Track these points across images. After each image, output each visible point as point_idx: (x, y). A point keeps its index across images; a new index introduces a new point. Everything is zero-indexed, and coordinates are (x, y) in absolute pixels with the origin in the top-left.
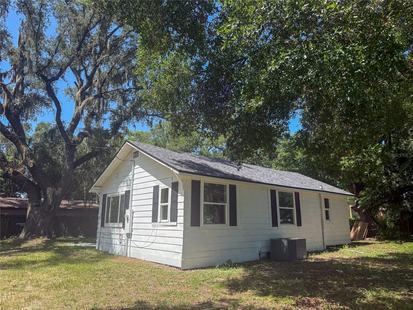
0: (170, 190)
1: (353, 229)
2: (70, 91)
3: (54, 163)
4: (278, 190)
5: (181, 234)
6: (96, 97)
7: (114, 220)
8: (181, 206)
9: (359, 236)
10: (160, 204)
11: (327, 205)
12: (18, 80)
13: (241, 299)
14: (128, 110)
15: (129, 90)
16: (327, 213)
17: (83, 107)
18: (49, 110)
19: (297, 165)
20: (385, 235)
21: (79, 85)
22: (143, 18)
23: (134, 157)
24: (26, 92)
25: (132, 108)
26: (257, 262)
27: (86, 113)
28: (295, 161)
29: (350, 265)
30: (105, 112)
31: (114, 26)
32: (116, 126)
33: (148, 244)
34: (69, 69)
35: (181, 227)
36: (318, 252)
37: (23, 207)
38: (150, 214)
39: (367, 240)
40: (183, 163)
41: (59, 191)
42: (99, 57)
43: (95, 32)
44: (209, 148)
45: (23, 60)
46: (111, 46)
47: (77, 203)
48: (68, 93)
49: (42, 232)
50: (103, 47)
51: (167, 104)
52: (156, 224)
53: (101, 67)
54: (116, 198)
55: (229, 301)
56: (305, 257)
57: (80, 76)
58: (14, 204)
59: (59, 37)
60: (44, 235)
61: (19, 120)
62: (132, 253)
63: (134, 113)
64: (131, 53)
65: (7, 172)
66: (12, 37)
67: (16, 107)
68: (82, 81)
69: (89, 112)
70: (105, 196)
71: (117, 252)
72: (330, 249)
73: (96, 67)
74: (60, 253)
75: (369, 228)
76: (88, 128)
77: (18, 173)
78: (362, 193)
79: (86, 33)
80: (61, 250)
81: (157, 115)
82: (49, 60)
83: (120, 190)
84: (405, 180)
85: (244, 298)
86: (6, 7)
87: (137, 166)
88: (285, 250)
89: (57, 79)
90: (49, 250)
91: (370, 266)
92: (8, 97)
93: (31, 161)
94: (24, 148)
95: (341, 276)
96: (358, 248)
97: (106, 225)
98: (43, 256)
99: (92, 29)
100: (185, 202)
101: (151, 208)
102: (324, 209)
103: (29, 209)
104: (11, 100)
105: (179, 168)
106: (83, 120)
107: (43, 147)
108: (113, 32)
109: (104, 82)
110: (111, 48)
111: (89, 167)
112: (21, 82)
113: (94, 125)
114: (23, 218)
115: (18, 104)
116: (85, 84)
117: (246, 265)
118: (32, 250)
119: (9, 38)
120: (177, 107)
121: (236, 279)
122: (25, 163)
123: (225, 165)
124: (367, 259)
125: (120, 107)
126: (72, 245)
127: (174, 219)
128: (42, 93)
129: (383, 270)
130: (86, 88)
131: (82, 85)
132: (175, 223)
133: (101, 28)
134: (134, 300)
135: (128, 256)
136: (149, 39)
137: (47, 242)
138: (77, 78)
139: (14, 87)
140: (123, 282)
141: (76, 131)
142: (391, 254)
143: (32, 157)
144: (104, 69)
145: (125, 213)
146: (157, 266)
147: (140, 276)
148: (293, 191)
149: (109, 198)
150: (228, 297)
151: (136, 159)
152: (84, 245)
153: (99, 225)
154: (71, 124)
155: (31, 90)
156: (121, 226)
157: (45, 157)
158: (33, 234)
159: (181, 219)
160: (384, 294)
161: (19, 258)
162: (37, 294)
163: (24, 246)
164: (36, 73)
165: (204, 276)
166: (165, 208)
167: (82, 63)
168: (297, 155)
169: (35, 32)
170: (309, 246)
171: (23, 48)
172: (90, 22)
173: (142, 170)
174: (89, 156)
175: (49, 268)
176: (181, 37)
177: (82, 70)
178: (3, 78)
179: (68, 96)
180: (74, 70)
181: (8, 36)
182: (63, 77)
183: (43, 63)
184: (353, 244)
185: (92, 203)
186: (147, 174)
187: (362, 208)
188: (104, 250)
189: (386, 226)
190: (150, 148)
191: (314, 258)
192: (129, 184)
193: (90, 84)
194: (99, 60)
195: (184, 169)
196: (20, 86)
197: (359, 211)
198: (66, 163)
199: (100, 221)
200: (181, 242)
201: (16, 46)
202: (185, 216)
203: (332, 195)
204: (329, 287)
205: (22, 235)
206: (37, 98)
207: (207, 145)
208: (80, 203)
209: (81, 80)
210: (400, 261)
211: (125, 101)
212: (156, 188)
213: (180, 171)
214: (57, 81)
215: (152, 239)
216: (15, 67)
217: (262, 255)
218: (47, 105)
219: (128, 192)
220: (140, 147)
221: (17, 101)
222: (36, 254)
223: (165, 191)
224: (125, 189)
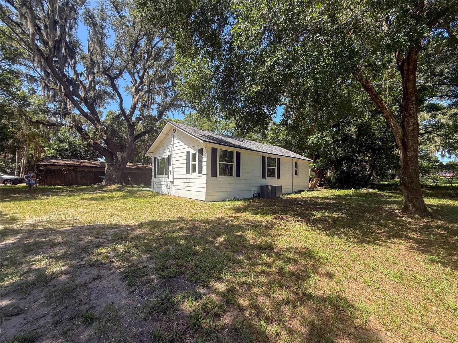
0: (197, 154)
1: (311, 182)
2: (128, 89)
3: (121, 138)
4: (267, 156)
5: (205, 181)
6: (146, 92)
7: (162, 173)
8: (204, 164)
9: (314, 186)
10: (191, 163)
11: (296, 167)
12: (90, 78)
13: (241, 216)
14: (168, 102)
15: (169, 87)
16: (296, 171)
17: (138, 99)
18: (114, 102)
19: (280, 142)
20: (330, 186)
21: (134, 83)
22: (177, 29)
23: (173, 133)
24: (97, 88)
25: (171, 101)
26: (252, 199)
27: (140, 105)
28: (279, 139)
29: (307, 201)
30: (153, 104)
31: (157, 39)
32: (161, 113)
33: (184, 187)
34: (125, 71)
35: (205, 177)
36: (288, 194)
37: (102, 166)
38: (185, 169)
39: (318, 188)
40: (206, 136)
41: (125, 155)
42: (147, 63)
43: (143, 43)
44: (223, 131)
45: (93, 63)
46: (156, 55)
47: (137, 165)
48: (127, 90)
49: (116, 181)
50: (149, 56)
51: (195, 96)
52: (188, 175)
53: (149, 70)
54: (162, 160)
55: (234, 217)
56: (281, 196)
57: (134, 77)
58: (97, 164)
59: (117, 45)
60: (118, 183)
61: (94, 107)
62: (175, 193)
63: (172, 105)
64: (170, 61)
65: (90, 142)
66: (83, 46)
67: (91, 98)
68: (136, 81)
69: (142, 103)
70: (155, 158)
71: (165, 193)
72: (296, 192)
73: (145, 70)
74: (129, 193)
75: (321, 181)
76: (142, 114)
77: (97, 143)
78: (318, 160)
79: (137, 43)
80: (129, 191)
81: (188, 106)
82: (111, 63)
83: (165, 154)
84: (346, 152)
85: (243, 215)
86: (75, 20)
87: (176, 139)
88: (269, 191)
89: (118, 77)
90: (122, 191)
91: (319, 201)
92: (85, 89)
93: (105, 135)
94: (100, 127)
95: (302, 205)
96: (312, 192)
97: (157, 176)
98: (118, 194)
99: (140, 40)
100: (207, 161)
101: (185, 165)
102: (294, 169)
103: (107, 166)
104: (87, 93)
105: (204, 139)
106: (138, 109)
107: (113, 126)
108: (156, 44)
109: (151, 82)
110: (155, 56)
111: (144, 141)
112: (93, 80)
113: (146, 113)
114: (103, 173)
115: (92, 95)
116: (138, 82)
117: (245, 200)
118: (110, 191)
119: (81, 46)
120: (203, 97)
121: (239, 206)
122: (101, 136)
123: (234, 140)
124: (318, 197)
125: (163, 100)
126: (136, 189)
127: (200, 171)
128: (109, 89)
129: (327, 203)
130: (139, 86)
131: (136, 83)
132: (201, 175)
133: (148, 39)
134: (176, 216)
135: (172, 194)
136: (182, 45)
137: (120, 187)
138: (133, 78)
139: (88, 83)
140: (169, 208)
141: (133, 116)
142: (332, 195)
143: (105, 132)
144: (151, 72)
145: (169, 169)
146: (190, 200)
147: (180, 205)
148: (276, 157)
149: (158, 160)
150: (234, 215)
151: (174, 134)
152: (143, 189)
153: (153, 177)
154: (130, 110)
155: (100, 86)
156: (167, 176)
157: (114, 133)
158: (111, 182)
159: (204, 172)
160: (326, 214)
161: (103, 195)
162: (115, 213)
163: (104, 189)
164: (103, 72)
165: (219, 205)
166: (194, 166)
167: (135, 67)
168: (280, 135)
169: (99, 40)
170: (283, 191)
171: (92, 54)
172: (139, 34)
173: (178, 141)
174: (144, 133)
175: (122, 201)
176: (204, 45)
177: (136, 72)
178: (79, 77)
179: (127, 92)
180: (130, 72)
181: (80, 45)
182: (122, 76)
183: (108, 65)
184: (310, 190)
185: (148, 165)
186: (182, 143)
187: (317, 169)
188: (157, 192)
189: (330, 181)
190: (184, 126)
191: (286, 197)
192: (171, 150)
193: (142, 82)
194: (147, 65)
195: (206, 140)
196: (93, 83)
197: (315, 171)
198: (129, 137)
199: (153, 174)
200: (205, 185)
201: (86, 53)
202: (207, 166)
203: (300, 161)
204: (294, 211)
205: (104, 183)
206: (106, 93)
207: (221, 129)
208: (140, 165)
209: (135, 79)
210: (337, 198)
211: (166, 96)
212: (188, 153)
213: (204, 141)
214: (118, 79)
215: (186, 184)
216: (87, 68)
217: (255, 195)
218: (112, 97)
219: (170, 156)
220: (177, 125)
221: (92, 94)
222: (114, 193)
223: (194, 155)
224: (168, 154)
